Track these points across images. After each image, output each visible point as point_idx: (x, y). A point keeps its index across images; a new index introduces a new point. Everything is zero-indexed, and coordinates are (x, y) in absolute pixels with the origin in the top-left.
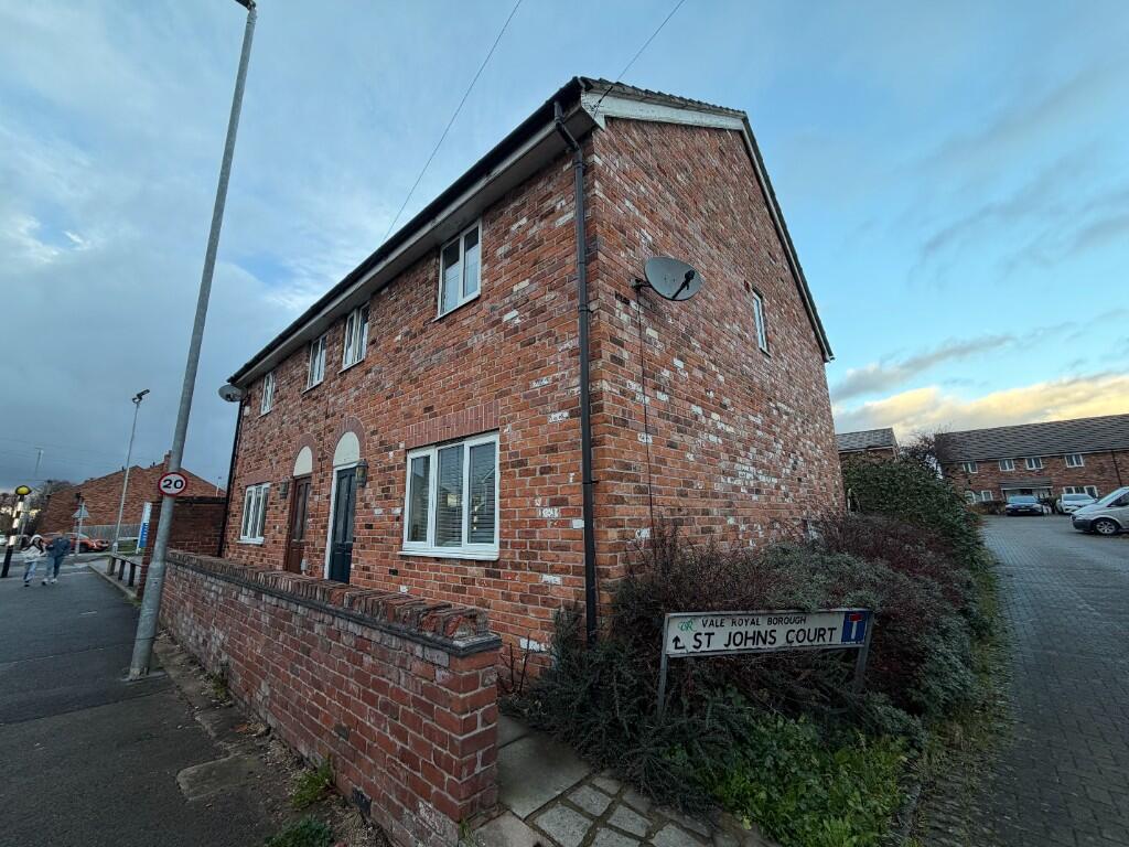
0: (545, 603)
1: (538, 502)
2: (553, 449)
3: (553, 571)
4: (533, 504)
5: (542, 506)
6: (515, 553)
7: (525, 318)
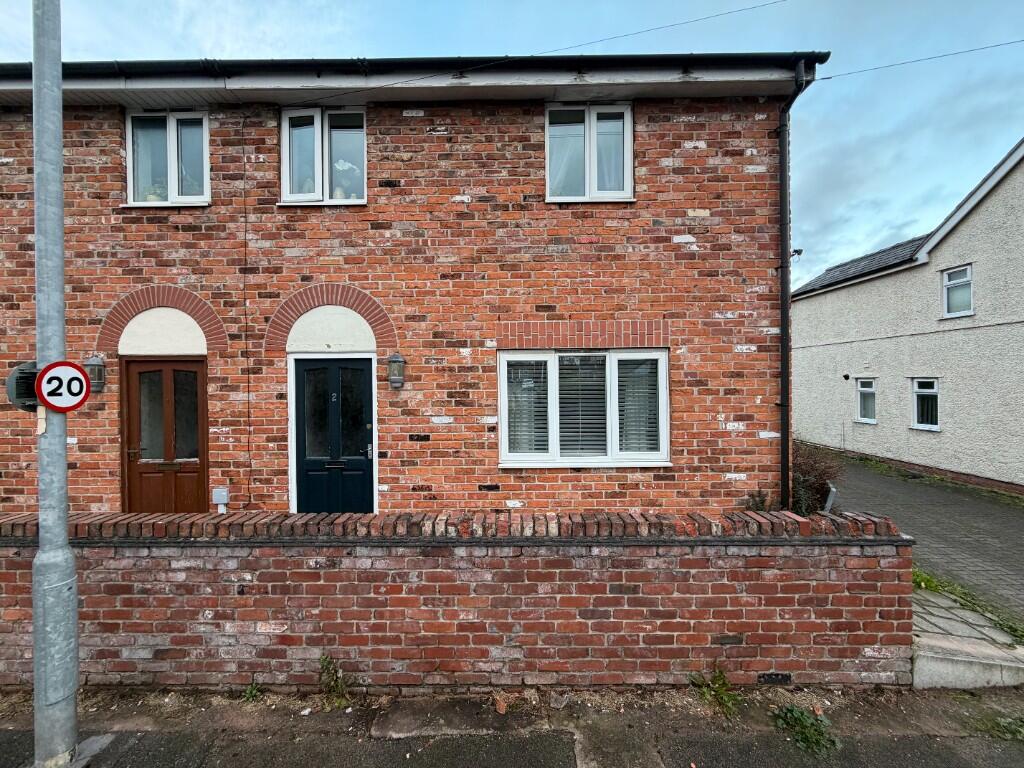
0: (728, 494)
1: (721, 417)
2: (739, 375)
3: (737, 470)
4: (715, 418)
5: (727, 420)
6: (693, 459)
7: (705, 248)
